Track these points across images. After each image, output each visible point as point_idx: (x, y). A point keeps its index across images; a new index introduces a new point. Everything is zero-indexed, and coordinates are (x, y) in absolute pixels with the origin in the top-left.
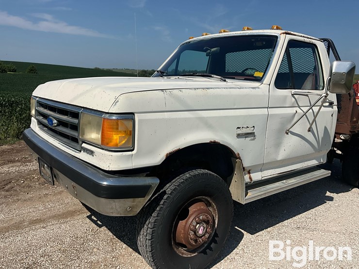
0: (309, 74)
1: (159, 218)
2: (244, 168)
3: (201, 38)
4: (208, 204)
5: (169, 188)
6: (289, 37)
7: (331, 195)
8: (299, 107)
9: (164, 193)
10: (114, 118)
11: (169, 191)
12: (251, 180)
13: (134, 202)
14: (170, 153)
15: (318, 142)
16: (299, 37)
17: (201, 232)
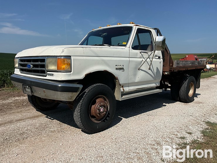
0: (149, 45)
1: (83, 103)
2: (120, 84)
3: (98, 29)
4: (105, 100)
5: (87, 90)
6: (137, 27)
7: (166, 104)
8: (144, 58)
9: (85, 92)
10: (62, 58)
11: (87, 92)
12: (124, 91)
13: (72, 94)
14: (87, 74)
15: (154, 74)
16: (142, 27)
17: (102, 110)
